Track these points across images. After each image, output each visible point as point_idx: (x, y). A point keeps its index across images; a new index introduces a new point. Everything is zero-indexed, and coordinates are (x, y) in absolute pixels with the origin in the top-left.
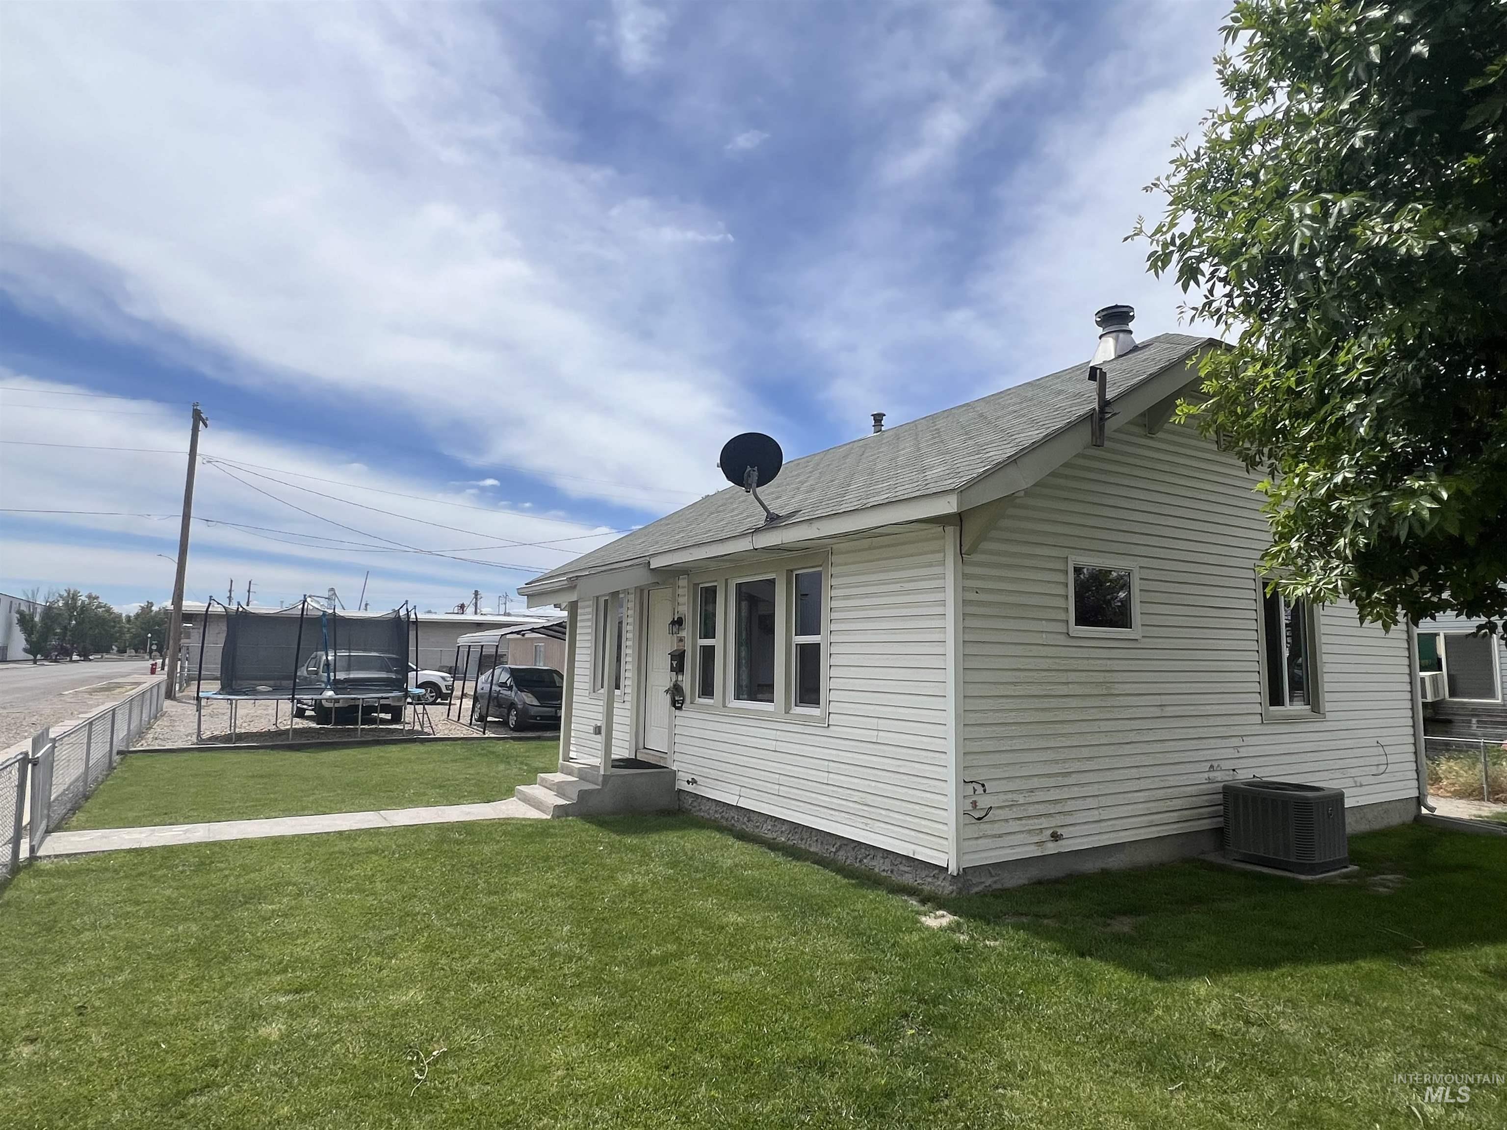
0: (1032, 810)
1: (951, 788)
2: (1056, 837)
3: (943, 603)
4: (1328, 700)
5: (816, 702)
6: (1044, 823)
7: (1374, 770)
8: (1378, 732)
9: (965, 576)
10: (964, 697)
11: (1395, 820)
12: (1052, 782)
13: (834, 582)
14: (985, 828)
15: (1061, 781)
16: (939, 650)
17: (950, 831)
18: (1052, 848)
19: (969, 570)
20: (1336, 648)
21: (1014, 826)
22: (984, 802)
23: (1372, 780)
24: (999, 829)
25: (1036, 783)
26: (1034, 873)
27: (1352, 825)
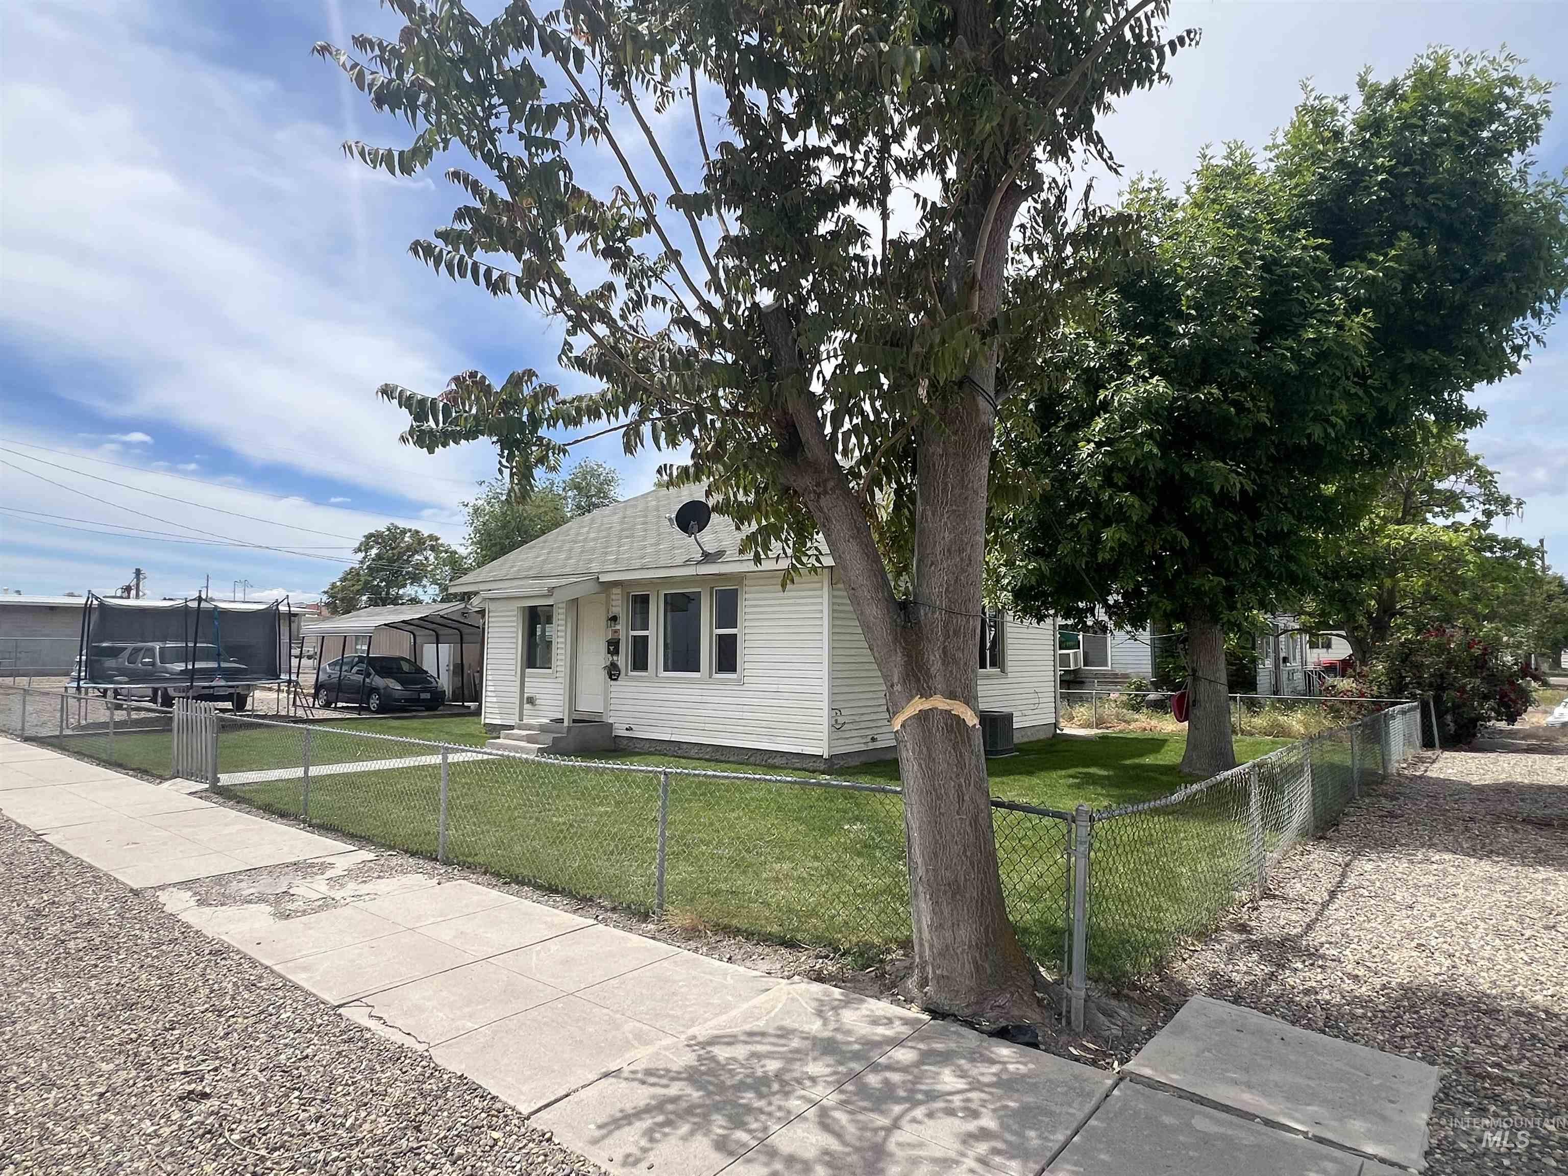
0: (863, 725)
1: (825, 713)
2: (873, 740)
3: (822, 611)
4: (1010, 665)
5: (734, 670)
6: (868, 732)
7: (1032, 707)
8: (1036, 685)
9: (834, 597)
10: (833, 663)
11: (1042, 736)
12: (869, 710)
13: (747, 596)
14: (841, 735)
15: (876, 709)
16: (818, 637)
17: (825, 736)
18: (871, 746)
19: (836, 593)
20: (1015, 635)
21: (854, 733)
22: (841, 720)
23: (1030, 712)
24: (848, 735)
25: (863, 710)
26: (863, 759)
27: (1017, 739)
